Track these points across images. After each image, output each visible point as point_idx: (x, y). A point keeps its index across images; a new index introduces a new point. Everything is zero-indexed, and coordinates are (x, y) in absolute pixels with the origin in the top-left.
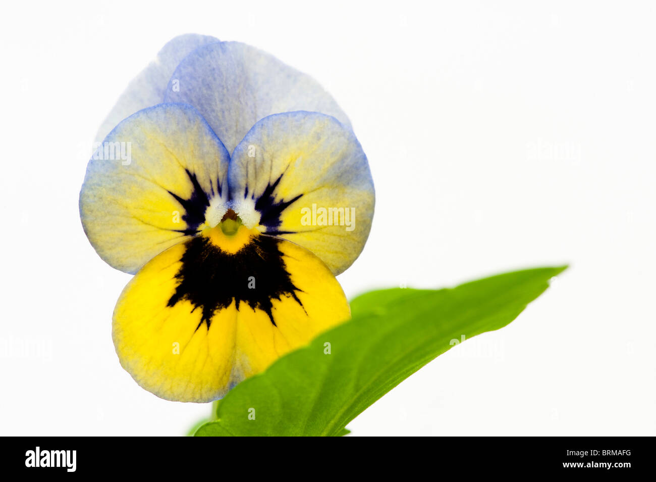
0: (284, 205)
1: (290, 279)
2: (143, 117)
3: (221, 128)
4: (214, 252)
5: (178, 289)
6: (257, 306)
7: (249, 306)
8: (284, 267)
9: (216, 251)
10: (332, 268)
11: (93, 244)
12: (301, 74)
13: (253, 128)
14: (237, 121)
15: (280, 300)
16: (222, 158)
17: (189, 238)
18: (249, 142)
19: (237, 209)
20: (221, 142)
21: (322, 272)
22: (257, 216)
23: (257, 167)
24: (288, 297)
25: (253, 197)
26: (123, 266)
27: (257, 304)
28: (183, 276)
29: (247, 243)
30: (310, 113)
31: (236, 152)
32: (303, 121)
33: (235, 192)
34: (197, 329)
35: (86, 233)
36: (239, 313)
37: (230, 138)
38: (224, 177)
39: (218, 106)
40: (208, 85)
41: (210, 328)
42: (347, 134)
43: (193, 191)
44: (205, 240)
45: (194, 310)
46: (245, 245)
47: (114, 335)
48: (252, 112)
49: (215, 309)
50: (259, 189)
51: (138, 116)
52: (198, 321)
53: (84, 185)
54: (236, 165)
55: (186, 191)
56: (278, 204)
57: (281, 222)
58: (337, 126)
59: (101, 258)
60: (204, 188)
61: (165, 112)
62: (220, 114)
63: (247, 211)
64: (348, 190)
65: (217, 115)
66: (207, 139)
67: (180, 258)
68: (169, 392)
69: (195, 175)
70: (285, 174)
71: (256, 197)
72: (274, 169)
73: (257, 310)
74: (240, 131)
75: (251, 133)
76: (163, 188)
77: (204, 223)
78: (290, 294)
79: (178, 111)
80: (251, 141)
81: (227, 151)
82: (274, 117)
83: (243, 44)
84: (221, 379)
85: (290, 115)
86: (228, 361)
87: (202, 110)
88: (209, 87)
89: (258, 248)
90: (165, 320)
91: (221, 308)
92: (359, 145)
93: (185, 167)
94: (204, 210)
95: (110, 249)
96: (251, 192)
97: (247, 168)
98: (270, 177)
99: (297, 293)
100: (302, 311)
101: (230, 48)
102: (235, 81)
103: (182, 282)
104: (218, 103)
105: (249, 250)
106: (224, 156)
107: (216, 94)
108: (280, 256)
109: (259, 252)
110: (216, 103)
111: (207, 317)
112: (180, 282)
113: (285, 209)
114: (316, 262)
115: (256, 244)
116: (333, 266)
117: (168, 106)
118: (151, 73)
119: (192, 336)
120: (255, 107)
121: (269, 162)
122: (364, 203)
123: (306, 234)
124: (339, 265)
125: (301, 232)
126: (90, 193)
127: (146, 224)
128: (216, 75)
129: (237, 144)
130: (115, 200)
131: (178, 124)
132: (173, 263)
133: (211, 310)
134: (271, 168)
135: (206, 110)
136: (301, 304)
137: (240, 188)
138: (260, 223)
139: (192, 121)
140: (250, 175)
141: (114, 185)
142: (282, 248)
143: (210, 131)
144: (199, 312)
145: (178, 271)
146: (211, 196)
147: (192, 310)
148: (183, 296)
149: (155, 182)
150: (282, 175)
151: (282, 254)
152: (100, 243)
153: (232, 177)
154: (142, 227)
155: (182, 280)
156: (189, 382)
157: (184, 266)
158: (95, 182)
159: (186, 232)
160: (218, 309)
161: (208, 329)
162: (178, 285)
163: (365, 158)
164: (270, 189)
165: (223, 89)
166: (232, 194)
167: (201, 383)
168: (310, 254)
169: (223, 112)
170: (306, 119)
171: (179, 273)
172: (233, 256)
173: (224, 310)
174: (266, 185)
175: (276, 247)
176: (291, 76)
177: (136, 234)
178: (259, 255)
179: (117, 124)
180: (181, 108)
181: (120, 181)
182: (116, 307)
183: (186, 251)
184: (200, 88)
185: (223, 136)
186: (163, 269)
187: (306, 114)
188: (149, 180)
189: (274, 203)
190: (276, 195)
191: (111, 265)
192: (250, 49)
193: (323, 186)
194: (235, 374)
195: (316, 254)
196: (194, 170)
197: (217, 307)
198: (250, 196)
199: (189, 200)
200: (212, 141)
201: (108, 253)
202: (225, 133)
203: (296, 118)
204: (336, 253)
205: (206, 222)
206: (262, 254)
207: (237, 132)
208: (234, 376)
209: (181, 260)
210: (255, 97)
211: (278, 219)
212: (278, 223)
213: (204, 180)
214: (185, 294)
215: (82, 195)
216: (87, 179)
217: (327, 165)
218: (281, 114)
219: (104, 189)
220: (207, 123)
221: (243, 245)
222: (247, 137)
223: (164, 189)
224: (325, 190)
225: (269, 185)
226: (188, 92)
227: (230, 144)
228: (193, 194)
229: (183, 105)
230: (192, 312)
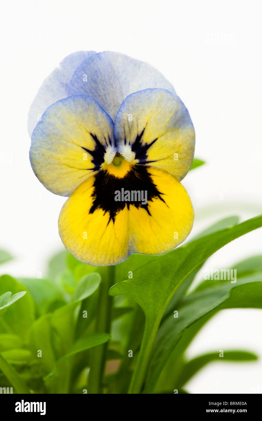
0: (148, 146)
1: (156, 188)
2: (60, 104)
3: (106, 106)
4: (111, 179)
5: (94, 203)
6: (140, 206)
7: (135, 207)
8: (152, 182)
9: (112, 178)
10: (178, 177)
11: (42, 181)
12: (142, 62)
13: (123, 103)
14: (114, 100)
15: (152, 201)
16: (110, 123)
17: (96, 172)
18: (122, 112)
19: (122, 152)
20: (107, 114)
21: (174, 181)
22: (133, 155)
23: (130, 127)
24: (156, 199)
25: (129, 144)
26: (60, 193)
27: (139, 205)
28: (96, 195)
29: (129, 170)
30: (153, 89)
31: (116, 119)
32: (150, 95)
33: (118, 142)
34: (108, 224)
35: (37, 176)
36: (129, 211)
37: (111, 111)
38: (112, 134)
39: (102, 93)
40: (94, 81)
41: (115, 223)
42: (176, 98)
43: (96, 145)
44: (105, 171)
45: (105, 214)
46: (128, 171)
47: (60, 233)
48: (120, 92)
49: (117, 211)
50: (132, 138)
51: (58, 104)
52: (108, 220)
53: (31, 148)
54: (118, 127)
55: (92, 146)
56: (144, 146)
57: (147, 156)
58: (169, 94)
59: (47, 189)
60: (102, 143)
61: (74, 101)
62: (104, 97)
63: (127, 152)
64: (180, 131)
65: (102, 98)
66: (100, 113)
67: (93, 185)
68: (96, 262)
69: (96, 136)
70: (146, 128)
71: (131, 144)
72: (139, 126)
73: (139, 208)
74: (116, 105)
75: (123, 106)
76: (78, 145)
77: (104, 162)
78: (157, 197)
79: (81, 100)
80: (123, 111)
81: (111, 119)
82: (134, 95)
83: (109, 52)
84: (123, 250)
85: (142, 92)
86: (126, 239)
87: (93, 96)
88: (95, 82)
89: (135, 172)
90: (89, 222)
91: (120, 210)
92: (183, 104)
93: (89, 132)
94: (103, 155)
95: (52, 184)
96: (128, 141)
97: (124, 128)
98: (138, 131)
99: (162, 196)
100: (166, 206)
101: (103, 56)
102: (109, 76)
103: (96, 198)
104: (102, 91)
105: (130, 174)
106: (110, 122)
107: (100, 86)
108: (149, 176)
109: (137, 174)
110: (101, 91)
111: (112, 217)
112: (95, 198)
113: (149, 149)
114: (170, 176)
115: (134, 170)
116: (178, 176)
117: (75, 97)
118: (56, 73)
119: (106, 229)
120: (121, 88)
121: (136, 122)
122: (190, 137)
123: (162, 161)
124: (181, 175)
125: (159, 160)
126: (36, 152)
127: (71, 167)
128: (98, 74)
129: (116, 114)
130: (51, 156)
131: (82, 107)
132: (89, 188)
133: (114, 212)
134: (138, 126)
135: (95, 96)
136: (164, 202)
137: (121, 139)
138: (136, 158)
139: (90, 105)
140: (126, 132)
141: (49, 147)
142: (150, 171)
143: (100, 108)
144: (108, 215)
145: (93, 192)
146: (106, 147)
147: (104, 214)
148: (97, 206)
149: (73, 143)
150: (144, 129)
151: (150, 174)
152: (45, 181)
153: (116, 134)
154: (70, 170)
155: (95, 197)
156: (107, 254)
157: (95, 189)
158: (38, 145)
159: (94, 169)
160: (118, 211)
161: (114, 223)
162: (94, 200)
163: (187, 111)
164: (139, 138)
165: (103, 82)
166: (117, 143)
167: (113, 254)
168: (166, 172)
169: (105, 96)
170: (152, 93)
171: (94, 193)
172: (122, 179)
173: (121, 212)
174: (136, 136)
175: (146, 171)
176: (136, 64)
177: (66, 174)
178: (137, 176)
179: (45, 110)
180: (82, 98)
181: (53, 143)
182: (60, 217)
183: (96, 180)
184: (90, 83)
185: (107, 110)
186: (84, 192)
187: (151, 90)
188: (70, 142)
189: (142, 146)
190: (143, 141)
191: (53, 193)
192: (113, 53)
193: (167, 132)
194: (130, 245)
195: (169, 172)
196: (95, 133)
197: (118, 210)
198: (127, 144)
199: (94, 151)
200: (102, 114)
201: (50, 186)
202: (108, 108)
203: (146, 93)
204: (180, 168)
205: (105, 162)
206: (138, 176)
207: (114, 106)
208: (129, 247)
209: (94, 186)
210: (120, 82)
211: (146, 155)
212: (146, 157)
213: (101, 138)
214: (98, 205)
215: (31, 154)
216: (33, 144)
217: (168, 119)
218: (137, 92)
219: (44, 150)
220: (98, 104)
221: (127, 172)
222: (121, 109)
223: (80, 146)
224: (169, 133)
225: (138, 136)
226: (83, 86)
227: (112, 114)
228: (96, 147)
229: (84, 96)
230: (104, 215)
